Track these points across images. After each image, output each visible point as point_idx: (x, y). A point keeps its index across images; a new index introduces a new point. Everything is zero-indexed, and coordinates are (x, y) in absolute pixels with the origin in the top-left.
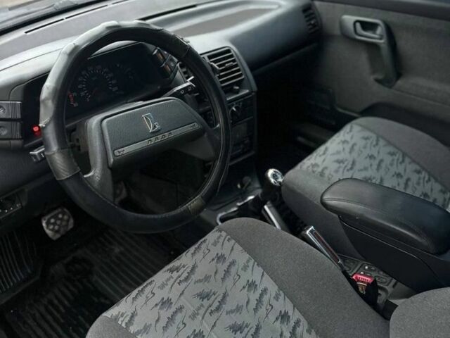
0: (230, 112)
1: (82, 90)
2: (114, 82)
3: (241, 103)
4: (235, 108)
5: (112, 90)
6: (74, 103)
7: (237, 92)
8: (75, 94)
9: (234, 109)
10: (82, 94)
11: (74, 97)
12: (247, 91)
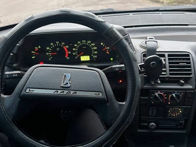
0: (170, 96)
1: (74, 51)
2: (95, 52)
3: (182, 94)
4: (176, 95)
5: (93, 56)
6: (68, 57)
7: (182, 85)
8: (70, 52)
9: (174, 95)
10: (74, 54)
11: (69, 54)
12: (191, 87)
